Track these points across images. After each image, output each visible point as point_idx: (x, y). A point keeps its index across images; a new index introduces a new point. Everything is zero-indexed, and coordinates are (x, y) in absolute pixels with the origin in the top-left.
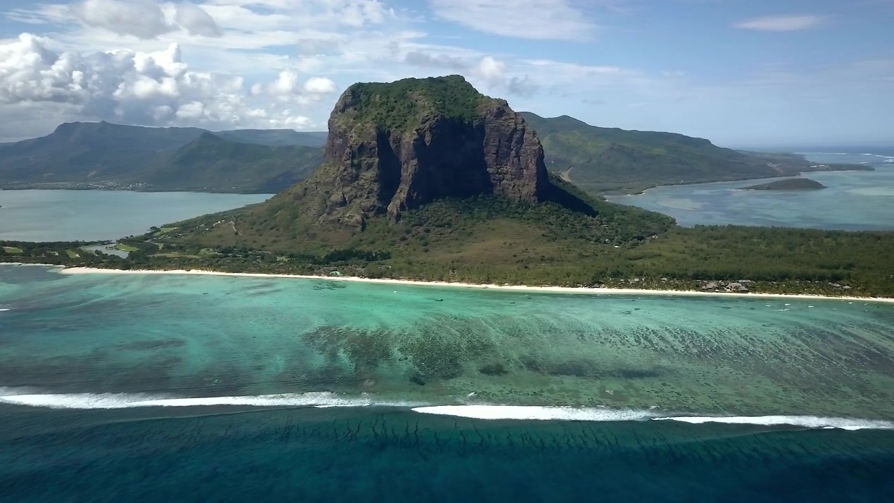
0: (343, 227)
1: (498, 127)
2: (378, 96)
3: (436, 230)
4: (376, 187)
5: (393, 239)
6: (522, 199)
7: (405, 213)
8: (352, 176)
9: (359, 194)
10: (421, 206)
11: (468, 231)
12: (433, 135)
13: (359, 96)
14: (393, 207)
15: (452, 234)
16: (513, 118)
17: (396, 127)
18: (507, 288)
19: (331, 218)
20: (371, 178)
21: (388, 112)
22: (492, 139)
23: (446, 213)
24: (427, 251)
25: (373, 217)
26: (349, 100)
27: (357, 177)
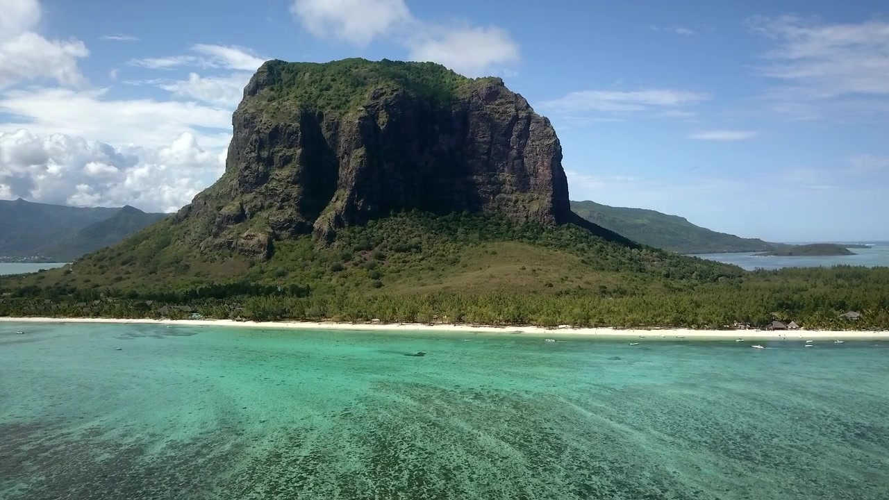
0: (235, 254)
1: (490, 114)
2: (307, 75)
3: (396, 256)
4: (295, 191)
5: (321, 269)
6: (531, 218)
7: (345, 232)
8: (257, 176)
9: (267, 203)
10: (370, 222)
11: (451, 257)
12: (391, 116)
13: (279, 74)
14: (323, 222)
15: (424, 262)
16: (512, 102)
17: (332, 108)
18: (565, 331)
19: (218, 241)
20: (288, 177)
21: (321, 91)
22: (481, 133)
23: (411, 232)
24: (379, 286)
25: (289, 238)
26: (264, 77)
27: (263, 178)
